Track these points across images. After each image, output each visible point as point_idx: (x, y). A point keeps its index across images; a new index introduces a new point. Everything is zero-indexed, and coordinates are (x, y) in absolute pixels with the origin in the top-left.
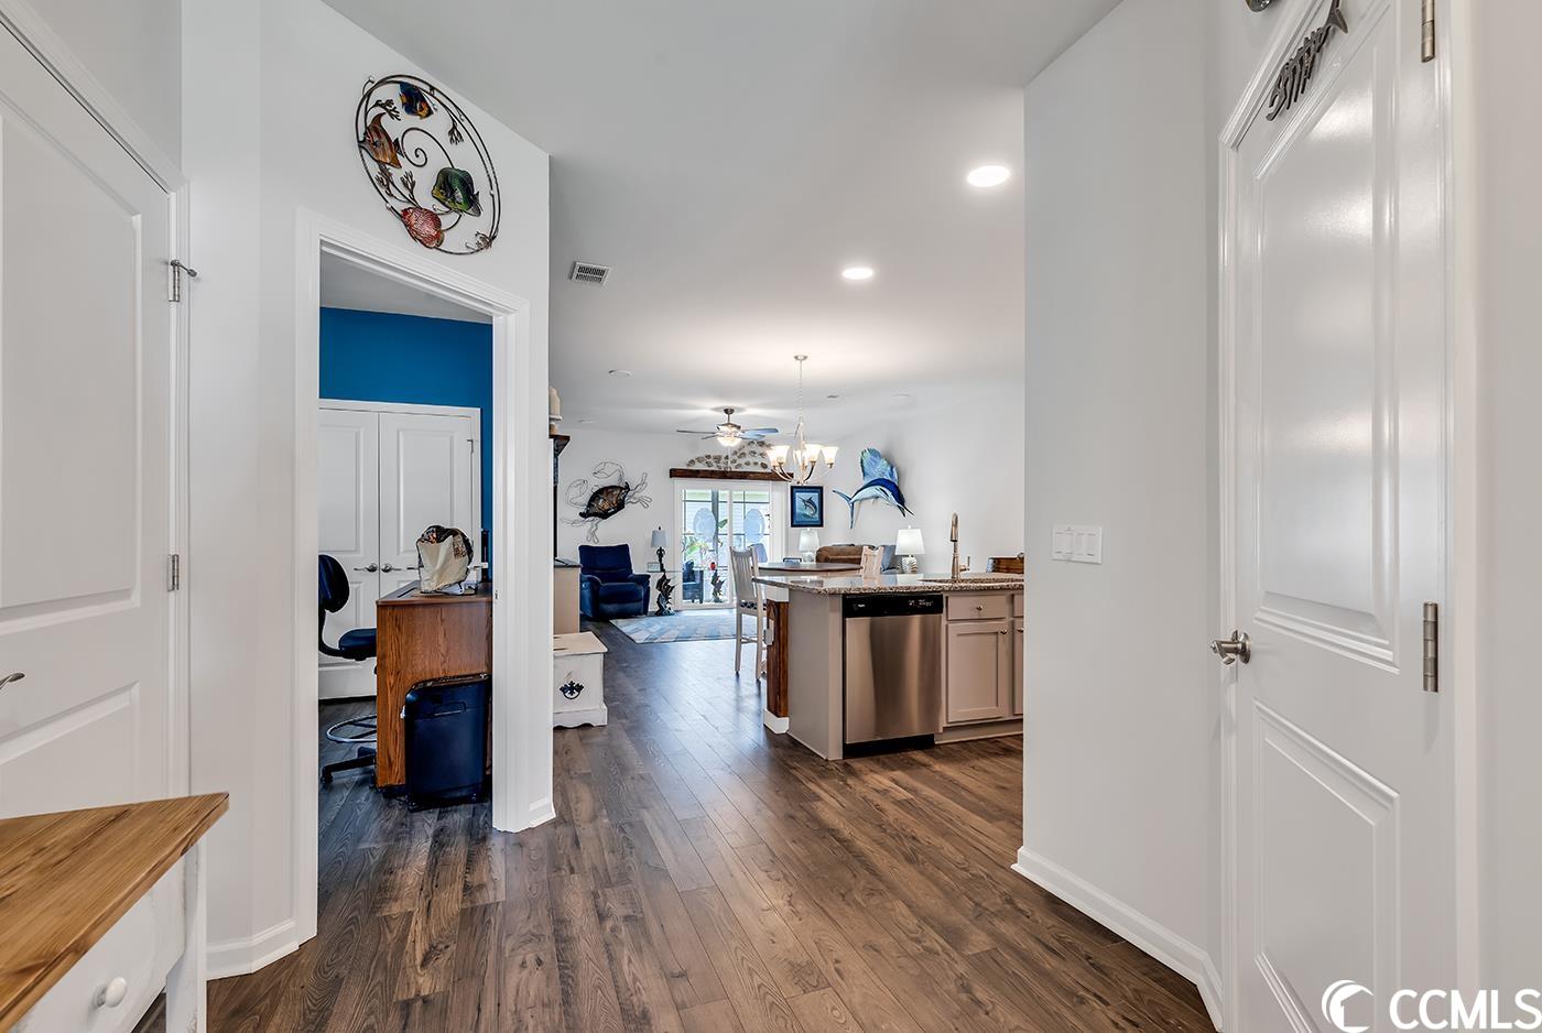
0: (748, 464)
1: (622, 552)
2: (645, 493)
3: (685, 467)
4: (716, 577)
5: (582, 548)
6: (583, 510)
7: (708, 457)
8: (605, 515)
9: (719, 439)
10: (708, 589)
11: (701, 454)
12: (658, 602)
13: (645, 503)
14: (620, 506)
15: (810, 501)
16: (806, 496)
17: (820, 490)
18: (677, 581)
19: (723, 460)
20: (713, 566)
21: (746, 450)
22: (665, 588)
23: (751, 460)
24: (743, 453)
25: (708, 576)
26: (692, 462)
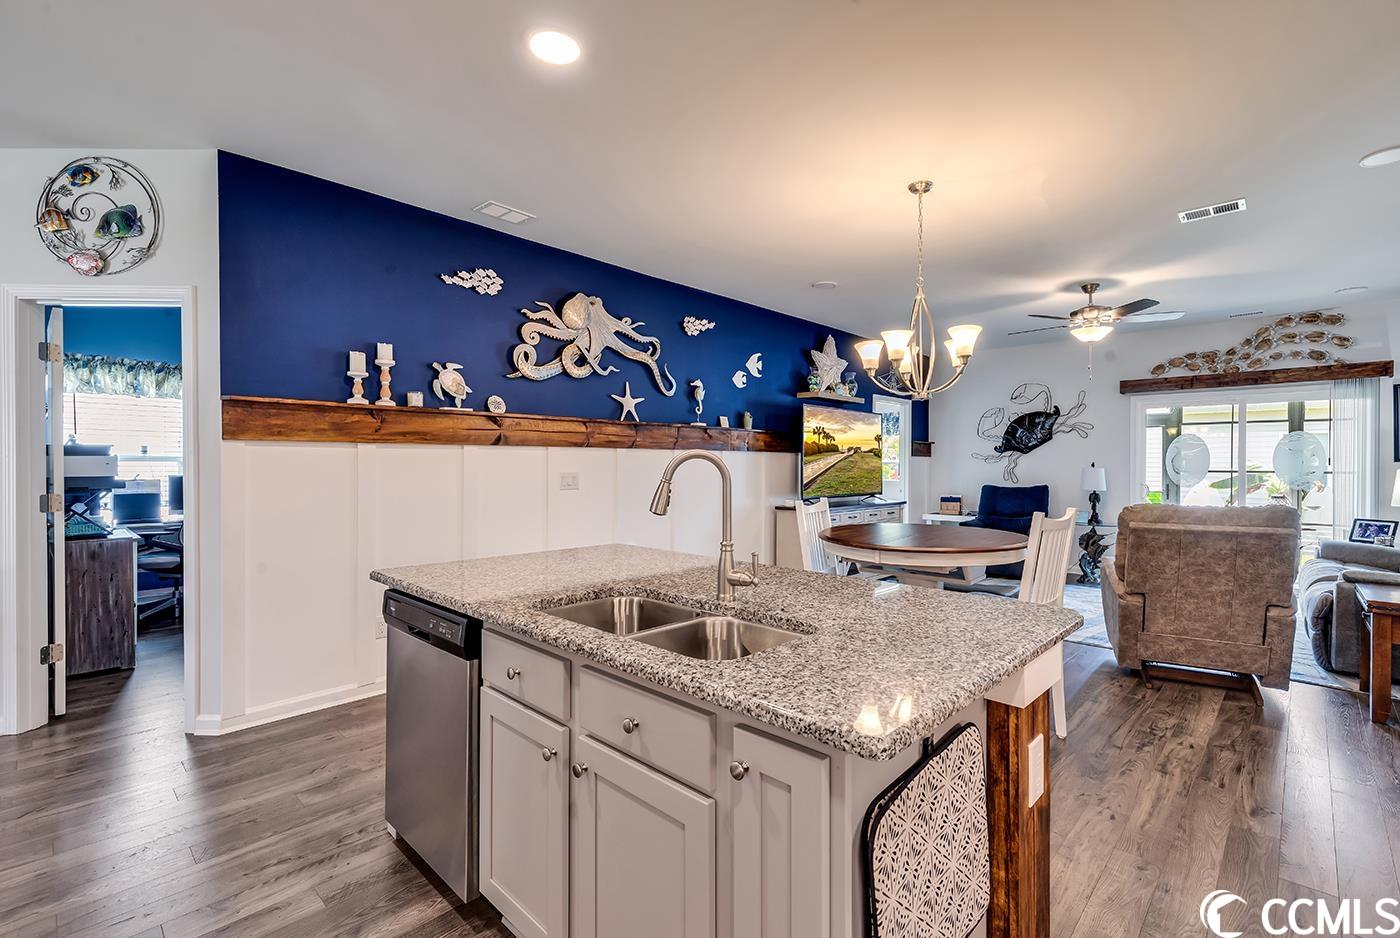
0: (1277, 357)
3: (1150, 376)
5: (986, 490)
6: (999, 443)
7: (1192, 356)
8: (1026, 449)
9: (1072, 332)
11: (1179, 352)
13: (1079, 431)
14: (1047, 437)
19: (1222, 357)
21: (1274, 335)
22: (1093, 547)
23: (1286, 349)
24: (1267, 341)
26: (1160, 368)
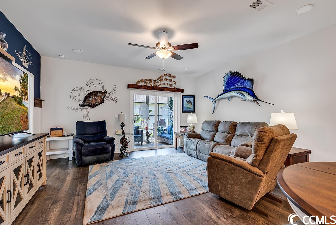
0: (164, 84)
1: (102, 125)
2: (115, 95)
3: (135, 84)
4: (148, 132)
5: (78, 123)
6: (81, 103)
7: (146, 80)
8: (93, 106)
10: (145, 137)
11: (143, 78)
12: (121, 150)
13: (114, 100)
14: (102, 102)
15: (190, 101)
16: (188, 99)
17: (193, 97)
18: (131, 138)
19: (153, 82)
20: (147, 128)
21: (164, 78)
22: (124, 142)
23: (166, 82)
24: (162, 79)
25: (145, 132)
26: (138, 81)
